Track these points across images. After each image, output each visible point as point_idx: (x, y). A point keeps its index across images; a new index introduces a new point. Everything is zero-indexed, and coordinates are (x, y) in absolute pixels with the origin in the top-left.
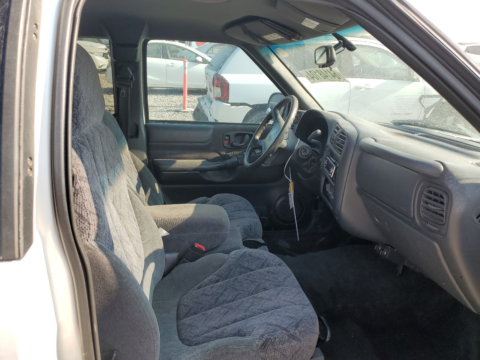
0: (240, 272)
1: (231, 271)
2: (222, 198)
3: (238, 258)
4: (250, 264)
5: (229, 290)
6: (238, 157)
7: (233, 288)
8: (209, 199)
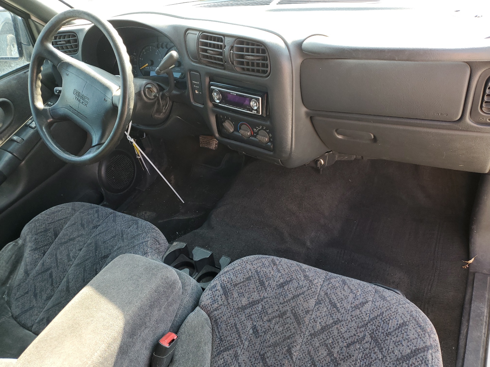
0: (248, 316)
1: (236, 328)
2: (44, 226)
3: (226, 303)
4: (248, 296)
5: (269, 354)
6: (9, 150)
7: (270, 347)
8: (20, 241)
